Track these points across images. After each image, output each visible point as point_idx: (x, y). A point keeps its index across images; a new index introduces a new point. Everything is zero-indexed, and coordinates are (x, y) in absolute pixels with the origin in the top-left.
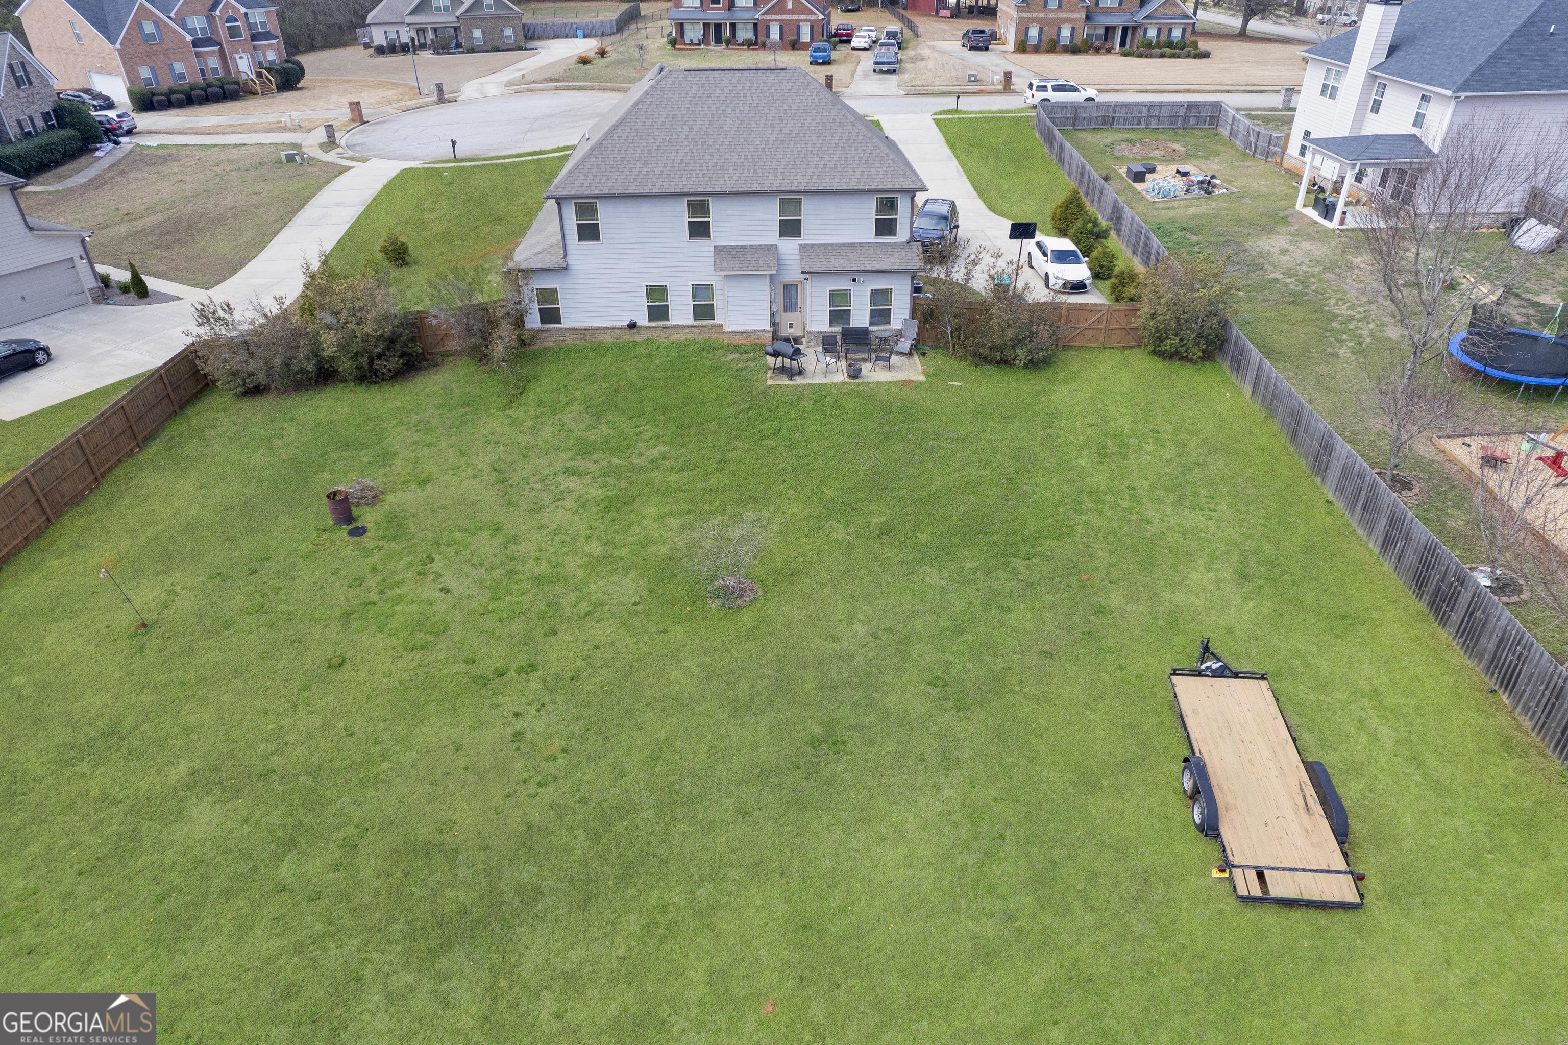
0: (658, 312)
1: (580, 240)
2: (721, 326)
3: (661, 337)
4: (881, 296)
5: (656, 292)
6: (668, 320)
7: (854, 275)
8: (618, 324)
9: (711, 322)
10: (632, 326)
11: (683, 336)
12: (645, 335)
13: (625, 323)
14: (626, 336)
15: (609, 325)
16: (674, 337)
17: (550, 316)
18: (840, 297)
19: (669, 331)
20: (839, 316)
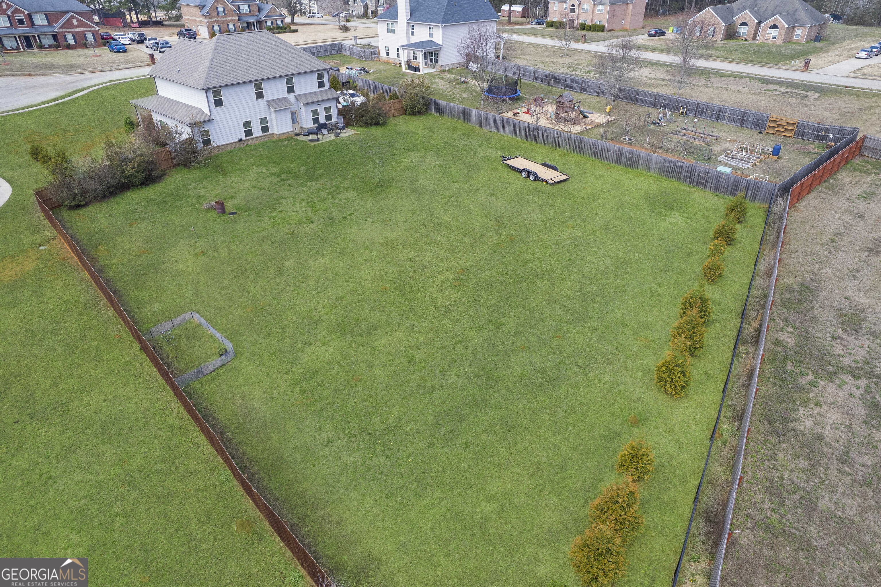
0: (248, 133)
1: (216, 106)
2: (273, 134)
3: (251, 143)
4: (328, 110)
5: (247, 124)
6: (252, 135)
7: (318, 102)
8: (234, 141)
9: (268, 133)
10: (240, 140)
11: (260, 141)
12: (245, 143)
13: (237, 140)
14: (237, 146)
15: (231, 142)
16: (256, 142)
17: (207, 142)
18: (315, 112)
19: (254, 140)
20: (316, 120)
